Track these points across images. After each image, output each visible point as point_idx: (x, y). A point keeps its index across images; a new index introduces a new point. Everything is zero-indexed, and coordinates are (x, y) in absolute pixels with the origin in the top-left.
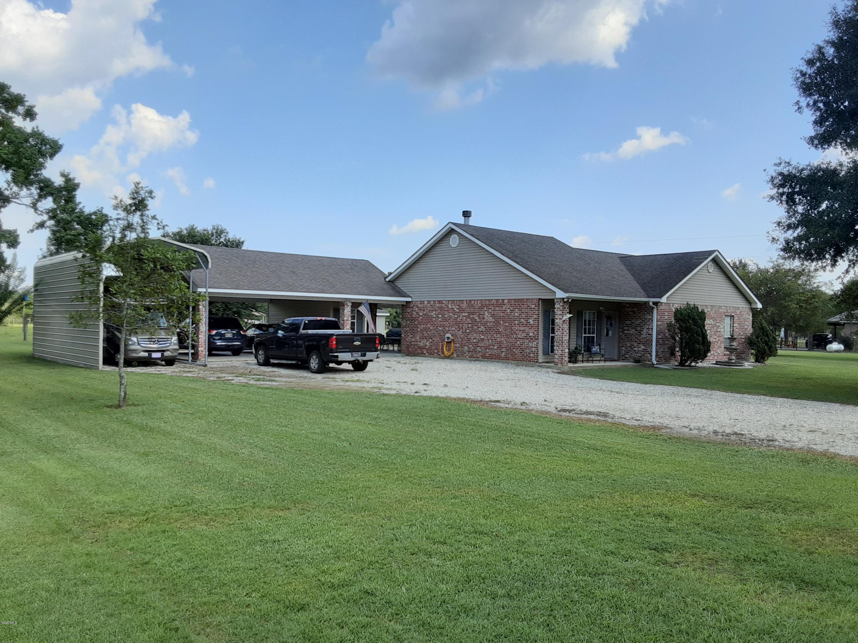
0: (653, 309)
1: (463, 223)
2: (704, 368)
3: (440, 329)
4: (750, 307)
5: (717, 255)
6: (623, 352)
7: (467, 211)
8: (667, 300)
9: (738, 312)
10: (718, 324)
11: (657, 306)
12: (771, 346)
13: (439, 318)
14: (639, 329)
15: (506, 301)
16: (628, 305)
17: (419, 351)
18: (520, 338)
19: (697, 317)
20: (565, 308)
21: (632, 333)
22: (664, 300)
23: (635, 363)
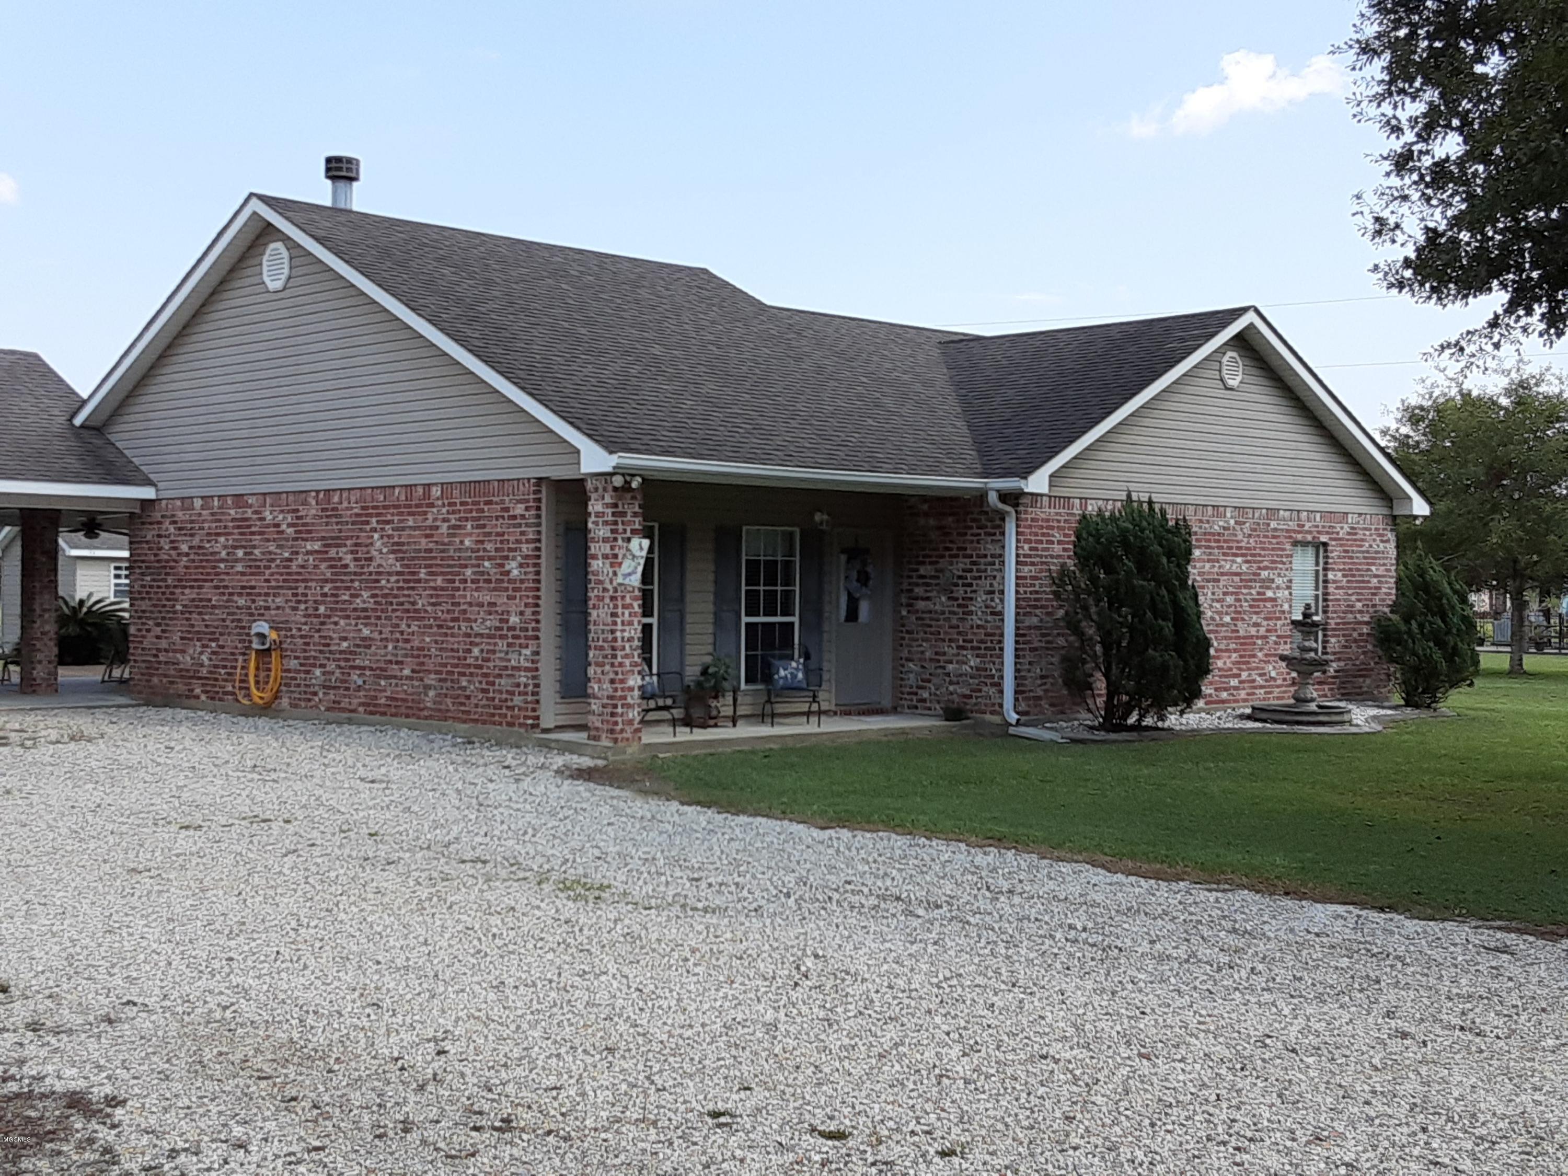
0: (1003, 520)
1: (328, 203)
2: (1194, 734)
3: (241, 602)
4: (1385, 511)
5: (1251, 326)
6: (912, 679)
7: (338, 159)
8: (1051, 486)
9: (1343, 530)
10: (1264, 574)
11: (1016, 505)
12: (1455, 647)
13: (237, 561)
14: (960, 592)
15: (436, 492)
16: (925, 507)
17: (181, 687)
18: (481, 635)
19: (1156, 548)
20: (624, 514)
21: (938, 607)
22: (1038, 482)
23: (947, 720)
